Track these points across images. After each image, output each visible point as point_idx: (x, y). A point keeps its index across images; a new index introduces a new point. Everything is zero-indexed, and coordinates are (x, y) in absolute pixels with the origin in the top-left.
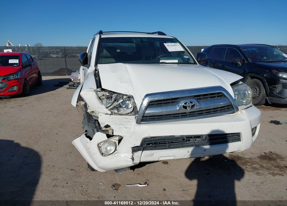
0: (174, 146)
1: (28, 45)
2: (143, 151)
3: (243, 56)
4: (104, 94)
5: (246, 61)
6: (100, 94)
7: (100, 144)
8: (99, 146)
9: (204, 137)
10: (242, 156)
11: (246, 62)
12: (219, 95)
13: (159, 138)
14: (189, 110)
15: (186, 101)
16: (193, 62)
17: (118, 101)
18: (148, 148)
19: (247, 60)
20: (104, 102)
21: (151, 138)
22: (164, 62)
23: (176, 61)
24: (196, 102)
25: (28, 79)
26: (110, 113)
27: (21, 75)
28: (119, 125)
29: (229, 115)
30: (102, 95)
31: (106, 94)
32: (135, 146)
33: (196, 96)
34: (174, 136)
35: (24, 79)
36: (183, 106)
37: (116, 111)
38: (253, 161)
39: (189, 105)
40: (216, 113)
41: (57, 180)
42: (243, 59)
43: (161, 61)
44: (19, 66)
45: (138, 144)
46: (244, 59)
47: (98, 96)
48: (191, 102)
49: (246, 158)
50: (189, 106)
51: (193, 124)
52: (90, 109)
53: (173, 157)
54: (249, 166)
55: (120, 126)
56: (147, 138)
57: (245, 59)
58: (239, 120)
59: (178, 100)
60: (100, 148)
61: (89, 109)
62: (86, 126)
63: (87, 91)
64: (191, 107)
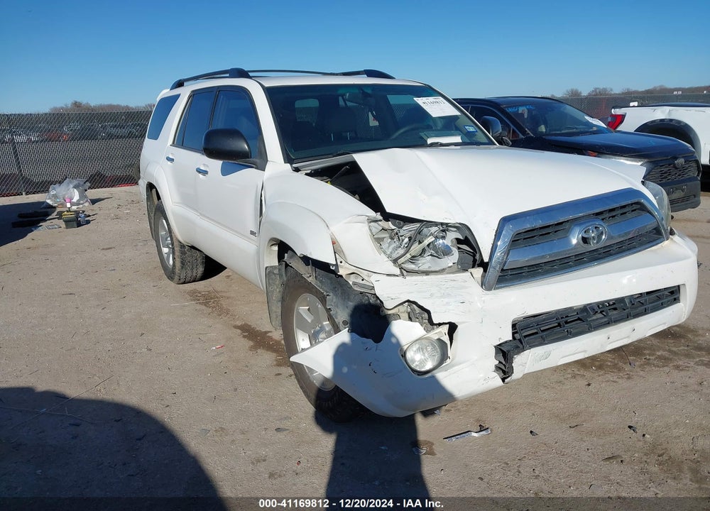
0: (577, 330)
2: (530, 350)
3: (513, 124)
5: (520, 134)
6: (376, 227)
8: (400, 353)
9: (627, 301)
11: (521, 136)
13: (544, 317)
14: (593, 245)
15: (587, 227)
16: (485, 140)
17: (420, 243)
19: (524, 133)
20: (385, 245)
23: (458, 139)
26: (397, 271)
30: (378, 231)
31: (389, 227)
32: (501, 341)
36: (582, 238)
37: (411, 266)
39: (593, 235)
42: (514, 131)
43: (430, 141)
45: (508, 336)
46: (515, 129)
47: (372, 234)
48: (597, 228)
50: (593, 238)
51: (605, 276)
52: (346, 268)
53: (582, 353)
55: (446, 300)
57: (517, 131)
59: (567, 226)
61: (342, 267)
62: (339, 311)
63: (349, 222)
64: (596, 238)
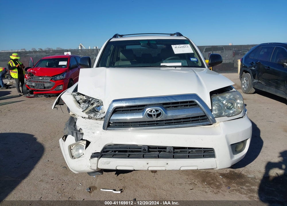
0: (135, 156)
1: (96, 47)
2: (100, 158)
4: (82, 98)
6: (78, 98)
7: (72, 147)
8: (71, 148)
10: (245, 174)
12: (191, 104)
13: (120, 146)
14: (154, 118)
15: (151, 109)
18: (107, 156)
21: (114, 145)
22: (165, 66)
23: (180, 64)
24: (162, 110)
25: (73, 80)
27: (67, 76)
28: (89, 129)
29: (204, 127)
31: (83, 98)
32: (96, 152)
33: (164, 104)
34: (137, 145)
35: (69, 79)
36: (148, 114)
37: (92, 115)
38: (254, 181)
39: (154, 113)
40: (187, 124)
41: (46, 175)
43: (162, 64)
44: (67, 67)
45: (99, 150)
47: (76, 100)
48: (157, 111)
49: (249, 178)
50: (154, 115)
52: (72, 112)
53: (131, 167)
54: (247, 186)
55: (89, 131)
56: (111, 145)
58: (213, 134)
59: (145, 107)
60: (72, 150)
62: (67, 128)
64: (156, 115)
